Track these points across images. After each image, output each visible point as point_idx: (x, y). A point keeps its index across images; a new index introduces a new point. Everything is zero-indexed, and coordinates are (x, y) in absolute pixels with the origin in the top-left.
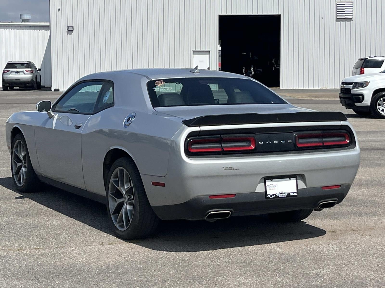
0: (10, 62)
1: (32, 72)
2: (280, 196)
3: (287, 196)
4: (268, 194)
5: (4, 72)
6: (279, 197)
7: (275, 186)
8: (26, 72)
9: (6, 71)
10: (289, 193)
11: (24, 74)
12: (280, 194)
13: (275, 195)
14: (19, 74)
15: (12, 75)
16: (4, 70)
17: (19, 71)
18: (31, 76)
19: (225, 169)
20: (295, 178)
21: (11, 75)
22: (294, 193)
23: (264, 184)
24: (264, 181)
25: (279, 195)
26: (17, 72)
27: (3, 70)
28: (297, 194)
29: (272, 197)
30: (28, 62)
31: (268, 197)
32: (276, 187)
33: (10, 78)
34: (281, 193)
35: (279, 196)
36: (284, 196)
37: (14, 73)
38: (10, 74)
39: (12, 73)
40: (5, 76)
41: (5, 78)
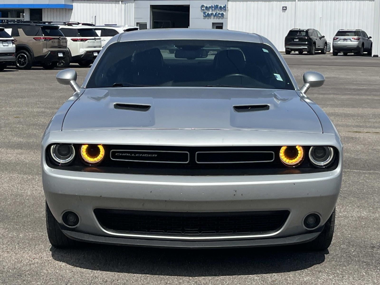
0: (340, 31)
1: (358, 40)
5: (334, 39)
8: (353, 40)
9: (336, 39)
11: (351, 41)
14: (347, 41)
17: (346, 38)
18: (357, 43)
21: (339, 42)
26: (345, 40)
27: (333, 38)
30: (356, 31)
33: (338, 45)
37: (342, 40)
38: (339, 41)
39: (341, 40)
40: (334, 43)
41: (334, 45)
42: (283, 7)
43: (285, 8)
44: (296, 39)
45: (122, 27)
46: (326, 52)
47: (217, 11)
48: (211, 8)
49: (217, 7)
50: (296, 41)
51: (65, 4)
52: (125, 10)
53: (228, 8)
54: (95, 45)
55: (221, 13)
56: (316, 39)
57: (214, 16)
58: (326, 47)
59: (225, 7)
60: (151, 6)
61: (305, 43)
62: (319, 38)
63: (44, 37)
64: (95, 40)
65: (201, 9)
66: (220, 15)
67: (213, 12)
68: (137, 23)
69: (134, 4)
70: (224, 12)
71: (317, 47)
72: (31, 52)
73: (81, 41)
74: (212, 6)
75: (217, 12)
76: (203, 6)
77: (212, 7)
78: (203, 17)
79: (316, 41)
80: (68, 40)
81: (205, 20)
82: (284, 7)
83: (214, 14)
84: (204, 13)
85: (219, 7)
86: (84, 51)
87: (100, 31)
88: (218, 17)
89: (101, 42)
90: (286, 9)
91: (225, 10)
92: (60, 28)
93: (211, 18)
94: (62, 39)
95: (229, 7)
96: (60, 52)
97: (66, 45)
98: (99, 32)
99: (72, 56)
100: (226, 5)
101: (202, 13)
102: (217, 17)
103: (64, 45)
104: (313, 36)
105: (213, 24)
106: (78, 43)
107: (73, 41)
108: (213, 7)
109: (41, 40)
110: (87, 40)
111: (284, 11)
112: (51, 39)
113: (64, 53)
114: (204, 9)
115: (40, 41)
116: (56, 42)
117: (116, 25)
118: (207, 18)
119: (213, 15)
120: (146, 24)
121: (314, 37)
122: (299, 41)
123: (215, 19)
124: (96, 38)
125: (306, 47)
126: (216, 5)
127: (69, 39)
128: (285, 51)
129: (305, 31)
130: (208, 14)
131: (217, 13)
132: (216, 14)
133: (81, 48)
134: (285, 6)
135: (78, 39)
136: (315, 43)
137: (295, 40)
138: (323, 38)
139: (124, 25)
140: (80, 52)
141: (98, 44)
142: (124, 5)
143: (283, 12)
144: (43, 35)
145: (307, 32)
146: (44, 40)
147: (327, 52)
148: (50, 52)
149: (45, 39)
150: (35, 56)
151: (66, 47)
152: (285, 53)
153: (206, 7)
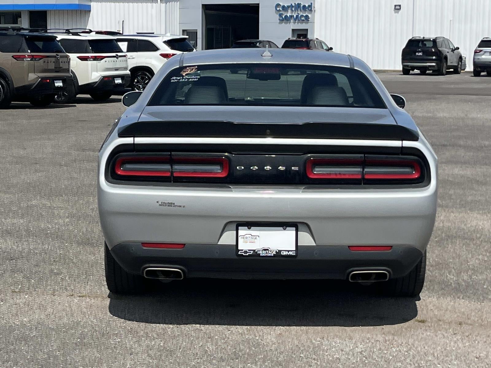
0: (485, 39)
2: (263, 254)
3: (274, 255)
4: (239, 248)
5: (475, 52)
6: (261, 255)
7: (255, 237)
9: (478, 51)
10: (280, 251)
12: (263, 250)
13: (252, 252)
15: (486, 56)
16: (476, 50)
19: (160, 205)
20: (294, 228)
21: (483, 57)
22: (288, 251)
23: (235, 232)
24: (236, 229)
25: (261, 252)
27: (474, 50)
28: (295, 254)
29: (247, 254)
31: (239, 253)
32: (256, 239)
33: (482, 60)
34: (265, 250)
35: (259, 254)
36: (269, 255)
37: (488, 54)
38: (483, 55)
39: (486, 54)
40: (477, 57)
41: (476, 60)
42: (395, 6)
43: (398, 7)
44: (419, 52)
45: (162, 37)
46: (460, 71)
47: (299, 12)
48: (290, 8)
49: (299, 7)
50: (418, 56)
51: (80, 3)
52: (166, 11)
53: (314, 7)
54: (118, 66)
55: (304, 15)
56: (448, 52)
57: (295, 20)
58: (460, 63)
59: (310, 6)
60: (203, 5)
61: (431, 58)
62: (451, 50)
63: (29, 54)
64: (117, 58)
65: (276, 9)
66: (303, 18)
67: (293, 14)
68: (184, 31)
69: (178, 3)
70: (309, 14)
71: (449, 64)
72: (8, 79)
73: (94, 60)
74: (292, 4)
75: (298, 14)
76: (278, 5)
77: (291, 6)
78: (279, 21)
79: (448, 54)
80: (71, 59)
81: (280, 25)
82: (397, 5)
83: (295, 16)
84: (281, 15)
85: (302, 6)
86: (99, 76)
87: (126, 44)
88: (301, 21)
89: (127, 61)
90: (400, 9)
91: (311, 10)
92: (58, 39)
93: (290, 23)
94: (61, 57)
95: (316, 6)
96: (58, 79)
97: (68, 68)
98: (123, 46)
99: (80, 84)
100: (311, 3)
101: (278, 15)
102: (299, 21)
103: (64, 68)
104: (443, 48)
105: (293, 30)
106: (89, 63)
107: (81, 61)
108: (293, 7)
109: (25, 60)
110: (103, 58)
111: (397, 10)
112: (42, 58)
113: (64, 80)
114: (280, 10)
115: (23, 60)
116: (51, 62)
117: (153, 33)
118: (285, 23)
119: (293, 18)
120: (197, 32)
121: (445, 49)
122: (423, 54)
123: (296, 24)
124: (119, 54)
125: (434, 64)
126: (298, 4)
127: (73, 57)
128: (401, 69)
129: (431, 40)
130: (286, 16)
131: (299, 16)
132: (297, 16)
133: (94, 71)
134: (400, 4)
135: (88, 57)
136: (446, 58)
137: (417, 54)
138: (457, 50)
139: (164, 33)
140: (93, 78)
141: (123, 65)
142: (164, 5)
143: (395, 13)
144: (29, 51)
145: (434, 41)
146: (29, 59)
147: (462, 71)
148: (40, 79)
149: (33, 58)
150: (15, 86)
151: (68, 70)
152: (402, 73)
153: (284, 7)
